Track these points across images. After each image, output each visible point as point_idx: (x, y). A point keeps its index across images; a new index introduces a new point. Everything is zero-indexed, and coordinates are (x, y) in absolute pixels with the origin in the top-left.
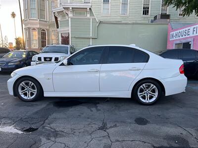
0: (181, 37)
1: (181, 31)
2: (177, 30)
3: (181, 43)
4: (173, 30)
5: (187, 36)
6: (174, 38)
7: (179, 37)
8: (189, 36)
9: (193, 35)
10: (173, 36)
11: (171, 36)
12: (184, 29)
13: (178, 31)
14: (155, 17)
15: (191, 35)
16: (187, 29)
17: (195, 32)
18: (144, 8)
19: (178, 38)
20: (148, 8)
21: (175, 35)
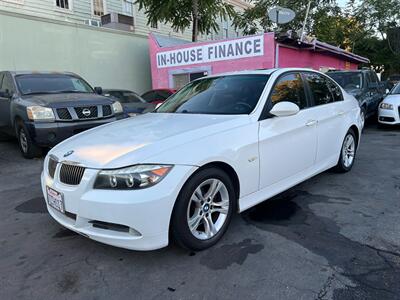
0: (183, 63)
1: (182, 51)
2: (172, 48)
3: (187, 74)
4: (162, 48)
5: (196, 62)
6: (168, 64)
7: (179, 62)
8: (200, 62)
9: (209, 61)
10: (164, 60)
11: (159, 60)
12: (189, 49)
13: (176, 52)
15: (206, 59)
16: (195, 48)
17: (213, 56)
19: (177, 64)
21: (168, 57)
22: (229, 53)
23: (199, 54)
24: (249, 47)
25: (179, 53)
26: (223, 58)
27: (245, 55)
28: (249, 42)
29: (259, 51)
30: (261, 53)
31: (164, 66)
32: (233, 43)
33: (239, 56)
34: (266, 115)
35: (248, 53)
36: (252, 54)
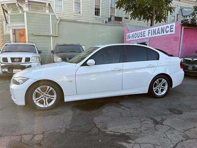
0: (137, 38)
1: (137, 32)
2: (133, 31)
4: (129, 31)
5: (143, 37)
6: (131, 39)
7: (135, 38)
8: (144, 37)
9: (149, 37)
10: (129, 37)
11: (127, 37)
12: (140, 31)
13: (135, 33)
14: (110, 19)
15: (147, 36)
16: (143, 31)
17: (150, 34)
18: (95, 9)
20: (99, 10)
21: (131, 36)
22: (158, 33)
23: (144, 34)
24: (168, 29)
25: (136, 33)
26: (154, 35)
27: (165, 33)
28: (168, 27)
29: (173, 31)
30: (174, 32)
31: (129, 40)
32: (160, 27)
33: (163, 34)
34: (85, 64)
35: (167, 32)
36: (169, 33)
